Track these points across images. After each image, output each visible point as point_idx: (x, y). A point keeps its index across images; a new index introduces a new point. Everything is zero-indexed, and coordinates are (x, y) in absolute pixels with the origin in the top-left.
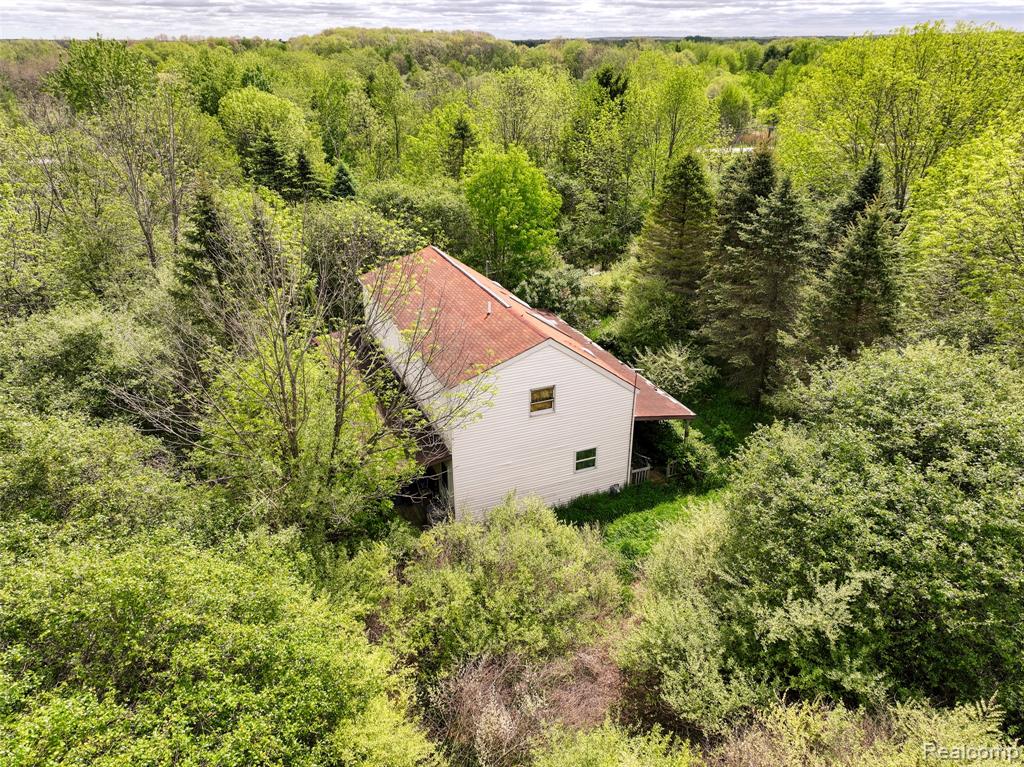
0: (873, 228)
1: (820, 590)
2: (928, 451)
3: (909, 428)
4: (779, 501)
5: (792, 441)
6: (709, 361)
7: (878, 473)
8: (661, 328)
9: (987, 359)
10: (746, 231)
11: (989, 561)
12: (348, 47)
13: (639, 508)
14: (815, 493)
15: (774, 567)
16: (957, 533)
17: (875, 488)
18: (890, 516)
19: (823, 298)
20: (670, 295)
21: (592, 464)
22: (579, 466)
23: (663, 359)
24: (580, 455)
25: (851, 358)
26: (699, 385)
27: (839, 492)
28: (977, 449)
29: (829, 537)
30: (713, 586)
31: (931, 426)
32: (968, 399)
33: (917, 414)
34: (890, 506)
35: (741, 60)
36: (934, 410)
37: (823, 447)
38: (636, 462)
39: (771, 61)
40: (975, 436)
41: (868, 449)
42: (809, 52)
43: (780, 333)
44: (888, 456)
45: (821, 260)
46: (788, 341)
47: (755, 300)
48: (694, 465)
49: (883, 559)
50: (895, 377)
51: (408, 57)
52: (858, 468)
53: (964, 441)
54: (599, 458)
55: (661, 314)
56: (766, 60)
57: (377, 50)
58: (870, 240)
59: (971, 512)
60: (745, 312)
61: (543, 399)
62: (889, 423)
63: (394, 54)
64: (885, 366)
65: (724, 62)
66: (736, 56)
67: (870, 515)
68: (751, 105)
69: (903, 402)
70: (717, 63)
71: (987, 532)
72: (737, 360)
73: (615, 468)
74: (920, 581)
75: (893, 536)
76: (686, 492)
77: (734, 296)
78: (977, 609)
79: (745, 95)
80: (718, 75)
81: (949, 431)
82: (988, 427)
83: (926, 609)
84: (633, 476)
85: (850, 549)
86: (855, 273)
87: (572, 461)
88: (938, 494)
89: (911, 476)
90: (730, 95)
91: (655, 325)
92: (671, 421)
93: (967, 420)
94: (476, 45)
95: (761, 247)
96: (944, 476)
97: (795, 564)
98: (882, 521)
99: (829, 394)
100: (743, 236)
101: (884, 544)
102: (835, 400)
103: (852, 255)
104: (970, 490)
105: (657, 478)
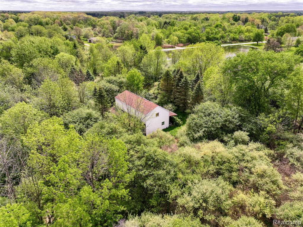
0: (199, 84)
1: (200, 131)
2: (209, 115)
3: (207, 112)
4: (194, 123)
5: (194, 116)
6: (176, 106)
7: (204, 118)
8: (166, 101)
9: (215, 103)
10: (180, 84)
11: (216, 125)
12: (41, 18)
13: (171, 130)
14: (198, 121)
15: (195, 130)
16: (213, 123)
17: (204, 120)
18: (206, 123)
19: (193, 95)
20: (167, 95)
21: (164, 124)
22: (162, 125)
23: (168, 106)
24: (162, 123)
25: (199, 104)
26: (175, 110)
27: (201, 121)
28: (214, 114)
29: (200, 126)
30: (188, 134)
31: (209, 112)
32: (213, 108)
33: (208, 110)
34: (206, 121)
35: (158, 24)
36: (209, 110)
37: (198, 116)
38: (170, 123)
39: (165, 25)
40: (214, 112)
41: (203, 115)
42: (174, 23)
43: (188, 101)
44: (205, 116)
45: (192, 89)
46: (189, 102)
47: (183, 95)
48: (178, 122)
49: (206, 127)
50: (205, 106)
51: (61, 21)
52: (202, 118)
53: (213, 113)
54: (165, 123)
55: (166, 98)
56: (164, 25)
57: (51, 19)
58: (199, 86)
59: (214, 121)
60: (182, 98)
61: (157, 115)
62: (205, 112)
63: (56, 20)
64: (203, 105)
65: (154, 25)
66: (157, 23)
67: (204, 123)
68: (163, 38)
69: (206, 109)
70: (152, 26)
71: (216, 122)
72: (181, 105)
73: (167, 125)
74: (210, 129)
75: (207, 125)
76: (177, 127)
77: (179, 95)
78: (215, 130)
79: (161, 35)
80: (154, 29)
81: (211, 112)
82: (215, 111)
83: (211, 131)
84: (169, 125)
85: (203, 127)
86: (198, 91)
87: (161, 124)
88: (211, 119)
89: (208, 118)
90: (158, 36)
91: (165, 100)
92: (173, 116)
93: (213, 111)
94: (82, 18)
95: (183, 87)
96: (211, 117)
97: (197, 129)
98: (205, 123)
99: (197, 109)
100: (180, 85)
101: (206, 126)
102: (198, 110)
103: (197, 88)
104: (214, 118)
105: (172, 125)
